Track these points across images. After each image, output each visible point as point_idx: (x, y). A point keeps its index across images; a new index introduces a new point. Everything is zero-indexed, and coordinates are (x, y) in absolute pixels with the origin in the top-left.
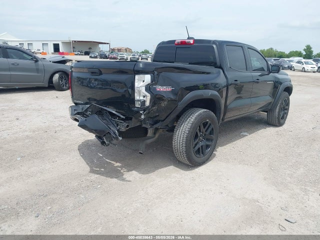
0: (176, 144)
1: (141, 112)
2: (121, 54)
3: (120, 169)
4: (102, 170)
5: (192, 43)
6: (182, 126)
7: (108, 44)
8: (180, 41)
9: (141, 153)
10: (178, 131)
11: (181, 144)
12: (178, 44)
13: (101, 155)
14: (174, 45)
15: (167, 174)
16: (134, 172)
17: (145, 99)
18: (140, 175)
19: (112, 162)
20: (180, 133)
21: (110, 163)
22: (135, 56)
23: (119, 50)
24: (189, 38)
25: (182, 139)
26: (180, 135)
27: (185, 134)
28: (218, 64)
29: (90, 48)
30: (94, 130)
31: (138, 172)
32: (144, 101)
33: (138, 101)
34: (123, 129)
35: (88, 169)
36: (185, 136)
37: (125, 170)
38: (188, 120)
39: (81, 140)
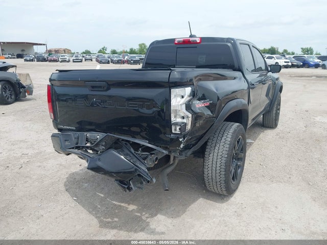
0: (210, 172)
1: (181, 140)
2: (62, 56)
3: (139, 214)
4: (116, 219)
5: (198, 41)
6: (217, 148)
7: (44, 45)
8: (182, 40)
9: (167, 190)
10: (211, 155)
11: (218, 171)
12: (179, 43)
13: (102, 195)
14: (173, 44)
15: (203, 213)
16: (160, 217)
17: (185, 121)
18: (170, 221)
19: (122, 204)
20: (215, 157)
21: (120, 206)
22: (78, 57)
23: (57, 51)
24: (191, 36)
25: (218, 165)
26: (215, 160)
27: (223, 158)
28: (236, 66)
29: (23, 50)
30: (115, 173)
31: (165, 215)
32: (185, 124)
33: (176, 124)
34: (151, 165)
35: (95, 222)
36: (223, 161)
37: (147, 215)
38: (223, 140)
39: (64, 175)
